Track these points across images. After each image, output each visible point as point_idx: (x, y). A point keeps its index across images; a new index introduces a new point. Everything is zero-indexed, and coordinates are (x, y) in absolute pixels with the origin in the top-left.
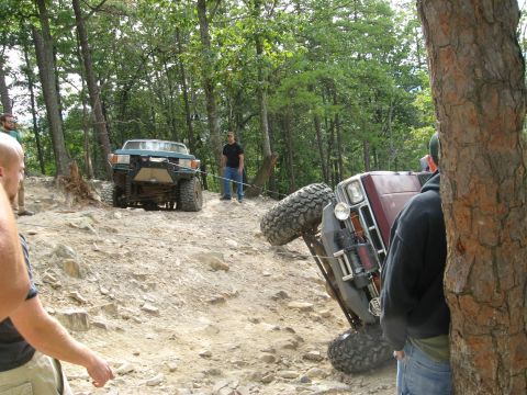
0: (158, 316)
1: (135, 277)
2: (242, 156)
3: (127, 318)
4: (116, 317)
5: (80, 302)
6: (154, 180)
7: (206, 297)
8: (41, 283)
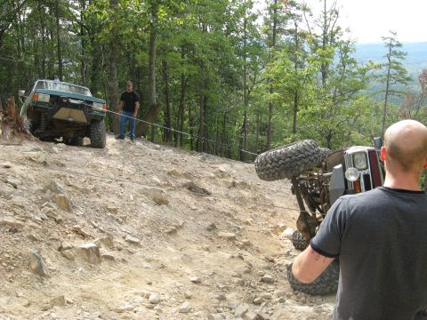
0: (141, 247)
1: (110, 210)
2: (138, 104)
3: (120, 250)
4: (112, 249)
5: (84, 236)
6: (71, 119)
7: (164, 229)
8: (47, 218)
